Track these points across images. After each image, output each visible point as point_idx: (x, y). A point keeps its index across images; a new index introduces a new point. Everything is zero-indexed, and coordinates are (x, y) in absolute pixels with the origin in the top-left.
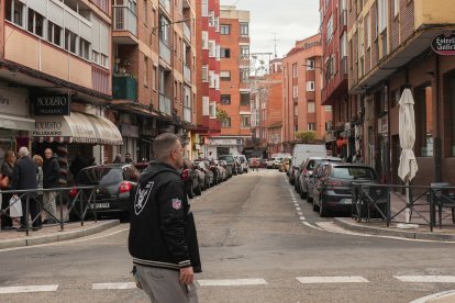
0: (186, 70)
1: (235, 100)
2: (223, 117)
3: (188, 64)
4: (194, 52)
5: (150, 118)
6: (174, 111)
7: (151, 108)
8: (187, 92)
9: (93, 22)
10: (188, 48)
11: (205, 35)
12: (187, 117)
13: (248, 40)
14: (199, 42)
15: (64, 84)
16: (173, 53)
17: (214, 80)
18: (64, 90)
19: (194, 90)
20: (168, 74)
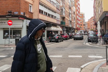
0: (74, 21)
1: (83, 25)
2: (80, 27)
3: (75, 20)
4: (76, 18)
5: (68, 27)
6: (72, 26)
7: (68, 26)
8: (74, 24)
9: (57, 14)
10: (75, 18)
11: (77, 16)
12: (75, 27)
13: (84, 17)
14: (77, 17)
15: (51, 22)
16: (72, 18)
17: (79, 22)
18: (51, 23)
19: (76, 24)
20: (71, 21)
